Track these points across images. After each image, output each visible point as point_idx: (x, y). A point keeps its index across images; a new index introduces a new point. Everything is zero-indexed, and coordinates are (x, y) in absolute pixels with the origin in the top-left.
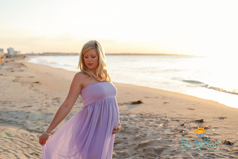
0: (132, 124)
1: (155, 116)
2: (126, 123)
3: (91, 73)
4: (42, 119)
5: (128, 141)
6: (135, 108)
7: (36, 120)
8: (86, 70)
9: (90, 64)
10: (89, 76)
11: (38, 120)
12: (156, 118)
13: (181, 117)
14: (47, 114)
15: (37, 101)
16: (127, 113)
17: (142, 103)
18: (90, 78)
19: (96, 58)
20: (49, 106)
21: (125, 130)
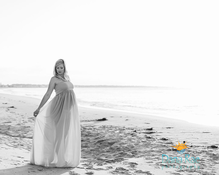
0: (95, 131)
1: (115, 127)
2: (90, 130)
3: (60, 77)
4: (21, 130)
5: (90, 140)
6: (100, 123)
7: (17, 131)
8: (57, 75)
9: (60, 72)
10: (59, 78)
11: (18, 130)
12: (116, 128)
13: (137, 127)
14: (25, 127)
15: (15, 119)
16: (92, 125)
17: (107, 120)
18: (59, 80)
19: (63, 69)
20: (26, 123)
21: (89, 134)
